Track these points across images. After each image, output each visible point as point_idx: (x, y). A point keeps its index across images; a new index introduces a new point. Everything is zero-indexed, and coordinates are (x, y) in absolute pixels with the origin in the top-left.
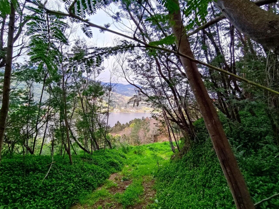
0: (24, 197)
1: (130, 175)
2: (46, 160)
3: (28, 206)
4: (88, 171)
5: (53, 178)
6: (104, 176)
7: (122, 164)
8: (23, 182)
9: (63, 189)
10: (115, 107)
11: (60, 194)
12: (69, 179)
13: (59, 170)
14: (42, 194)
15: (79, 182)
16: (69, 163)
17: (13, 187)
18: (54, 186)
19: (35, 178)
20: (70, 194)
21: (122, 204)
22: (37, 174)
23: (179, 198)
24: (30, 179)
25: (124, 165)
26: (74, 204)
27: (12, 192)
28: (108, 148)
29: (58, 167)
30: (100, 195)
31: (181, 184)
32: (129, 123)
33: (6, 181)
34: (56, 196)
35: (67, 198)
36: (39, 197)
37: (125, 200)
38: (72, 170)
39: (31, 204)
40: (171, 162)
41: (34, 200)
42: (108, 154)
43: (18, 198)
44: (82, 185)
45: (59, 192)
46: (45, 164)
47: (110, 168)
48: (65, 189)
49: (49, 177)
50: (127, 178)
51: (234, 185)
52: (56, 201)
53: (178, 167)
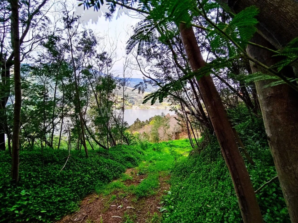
0: (43, 184)
1: (146, 169)
2: (64, 153)
3: (47, 192)
4: (104, 165)
5: (71, 169)
6: (120, 170)
7: (139, 160)
8: (42, 171)
9: (80, 179)
10: (134, 104)
11: (77, 184)
12: (85, 171)
13: (76, 163)
14: (60, 183)
15: (95, 174)
16: (85, 157)
17: (33, 175)
18: (71, 176)
19: (54, 168)
20: (86, 184)
21: (135, 195)
22: (55, 165)
23: (193, 191)
24: (48, 169)
25: (141, 160)
26: (90, 193)
27: (32, 179)
28: (125, 143)
29: (75, 160)
30: (115, 186)
31: (197, 178)
32: (149, 121)
33: (27, 170)
34: (72, 185)
35: (83, 188)
36: (57, 185)
37: (138, 191)
38: (89, 163)
39: (50, 190)
40: (189, 158)
41: (53, 187)
42: (125, 150)
43: (39, 185)
44: (98, 177)
45: (76, 181)
46: (63, 157)
47: (126, 163)
48: (81, 180)
49: (67, 168)
50: (143, 172)
51: (232, 167)
52: (73, 189)
53: (195, 162)
